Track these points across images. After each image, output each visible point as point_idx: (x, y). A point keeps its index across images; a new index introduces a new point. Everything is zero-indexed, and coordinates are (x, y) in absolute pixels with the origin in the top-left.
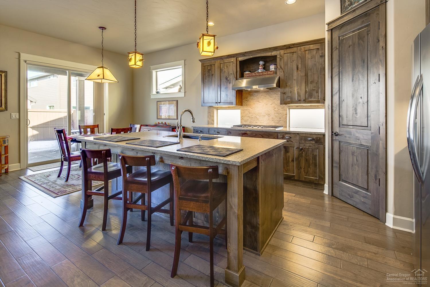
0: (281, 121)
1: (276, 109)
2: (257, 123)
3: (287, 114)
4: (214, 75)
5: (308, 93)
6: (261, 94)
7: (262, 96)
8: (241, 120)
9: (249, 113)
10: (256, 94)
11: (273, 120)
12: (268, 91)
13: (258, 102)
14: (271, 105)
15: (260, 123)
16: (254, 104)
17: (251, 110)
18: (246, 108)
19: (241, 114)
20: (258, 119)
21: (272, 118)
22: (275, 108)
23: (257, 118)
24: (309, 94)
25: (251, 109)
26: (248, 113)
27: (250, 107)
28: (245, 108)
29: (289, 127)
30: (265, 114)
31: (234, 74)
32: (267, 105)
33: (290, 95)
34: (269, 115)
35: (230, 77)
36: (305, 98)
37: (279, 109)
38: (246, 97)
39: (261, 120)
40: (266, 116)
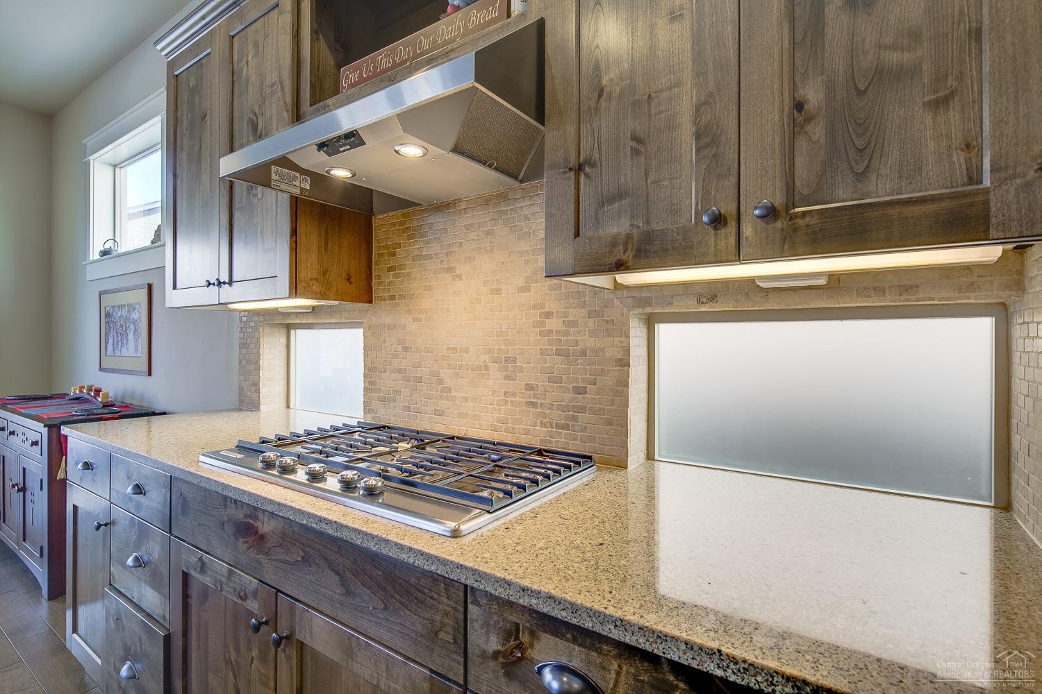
0: (582, 409)
1: (554, 324)
2: (440, 413)
3: (624, 363)
4: (208, 116)
5: (818, 131)
6: (465, 220)
7: (472, 235)
8: (366, 390)
9: (406, 349)
10: (437, 221)
11: (534, 405)
12: (503, 197)
13: (448, 276)
14: (525, 289)
15: (461, 415)
16: (429, 288)
17: (412, 327)
18: (388, 320)
19: (366, 355)
20: (449, 389)
21: (530, 387)
22: (548, 315)
23: (441, 382)
24: (831, 133)
25: (415, 320)
26: (400, 348)
27: (409, 311)
28: (381, 314)
29: (650, 456)
30: (486, 358)
31: (281, 84)
32: (498, 291)
33: (629, 175)
34: (508, 363)
35: (268, 113)
36: (790, 188)
37: (572, 324)
38: (387, 247)
39: (466, 399)
40: (495, 373)
